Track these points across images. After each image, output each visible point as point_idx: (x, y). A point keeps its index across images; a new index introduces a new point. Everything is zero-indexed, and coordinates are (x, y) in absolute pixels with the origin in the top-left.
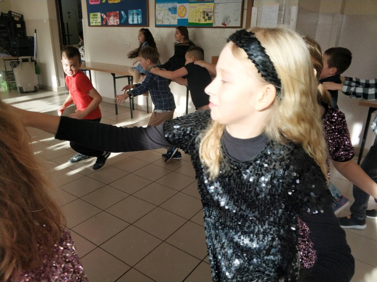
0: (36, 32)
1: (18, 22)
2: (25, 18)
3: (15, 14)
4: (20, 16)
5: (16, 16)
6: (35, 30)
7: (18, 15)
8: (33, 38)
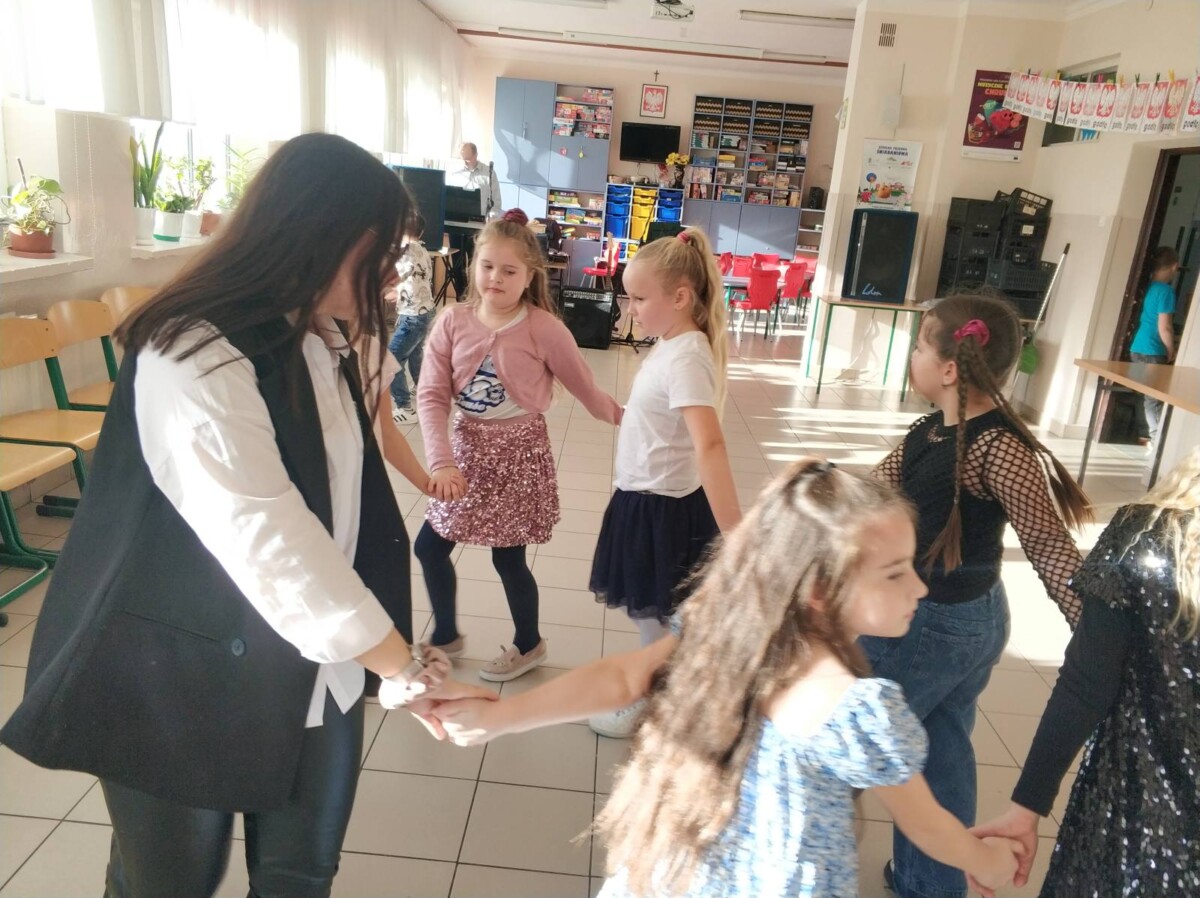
0: (1066, 252)
1: (1029, 220)
2: (1055, 211)
3: (1030, 197)
4: (1044, 202)
5: (1031, 204)
6: (1068, 246)
7: (1037, 199)
8: (1053, 266)
